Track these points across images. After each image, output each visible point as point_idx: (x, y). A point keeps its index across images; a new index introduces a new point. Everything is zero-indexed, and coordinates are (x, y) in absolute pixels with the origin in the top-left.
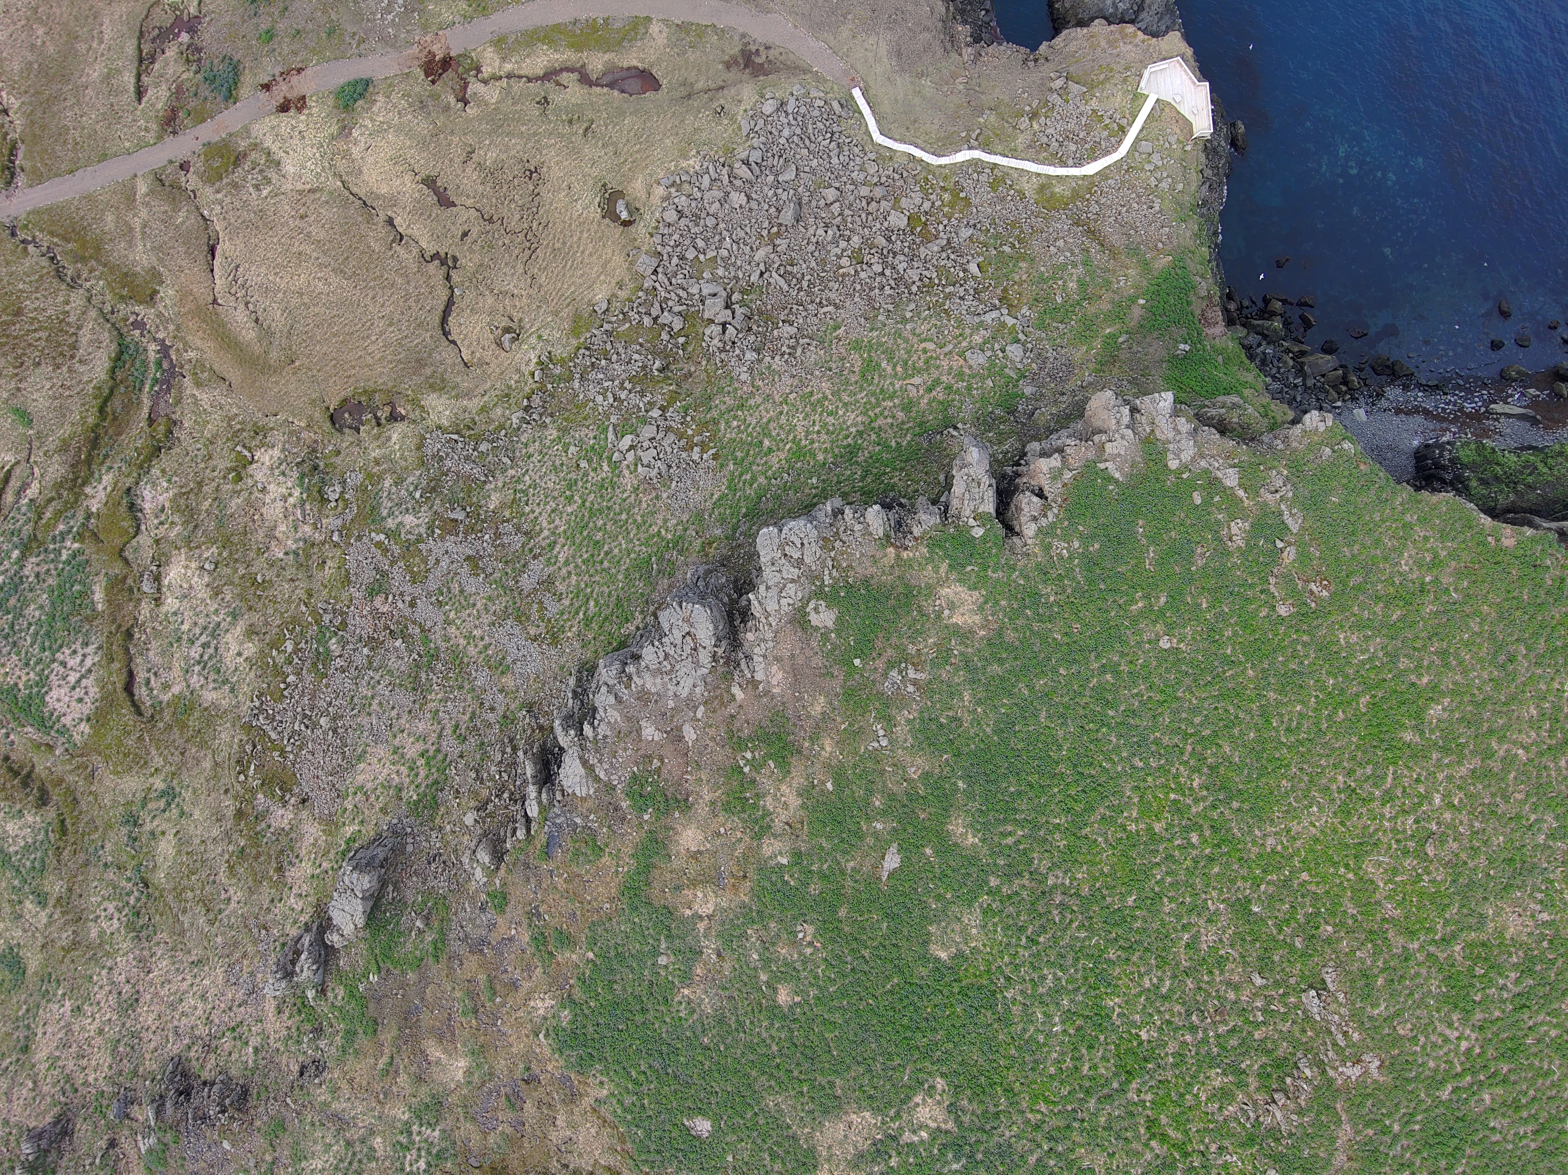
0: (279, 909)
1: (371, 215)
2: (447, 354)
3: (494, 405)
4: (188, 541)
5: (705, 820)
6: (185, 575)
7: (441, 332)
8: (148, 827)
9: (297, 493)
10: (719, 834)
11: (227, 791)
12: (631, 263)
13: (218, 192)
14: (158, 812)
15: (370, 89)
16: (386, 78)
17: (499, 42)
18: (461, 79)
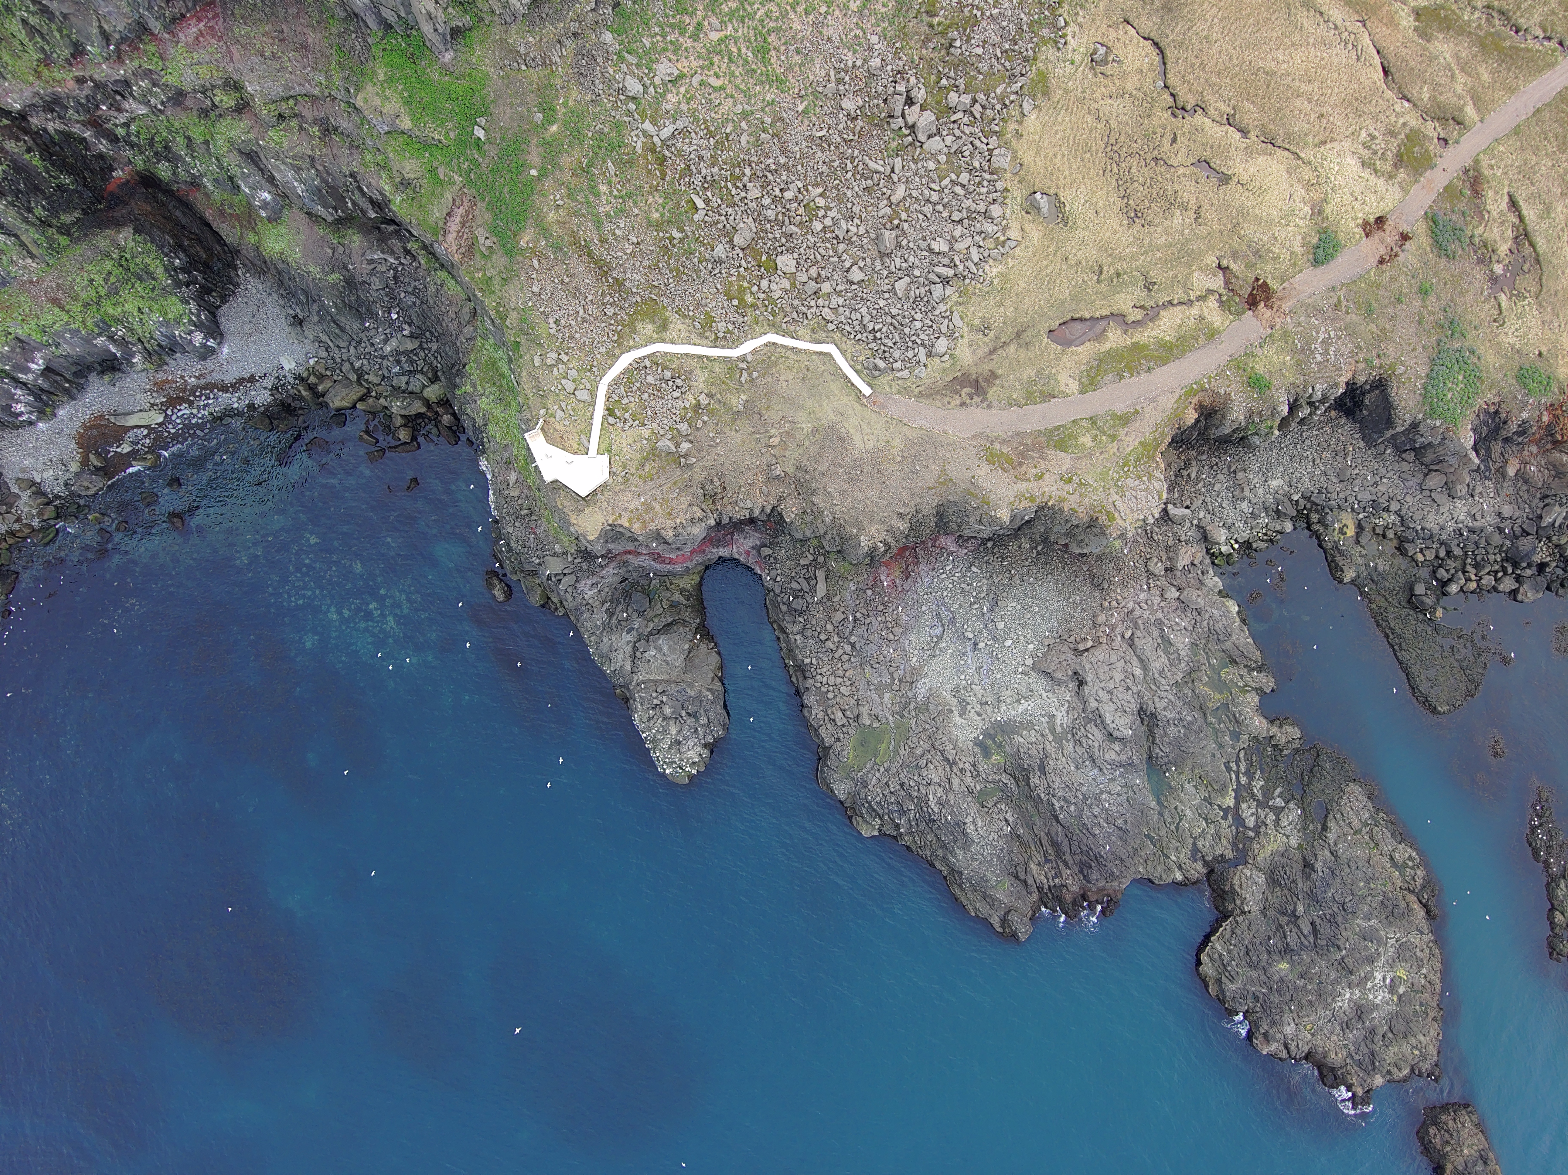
1: (1264, 134)
2: (1148, 25)
7: (1161, 45)
12: (1016, 157)
13: (1404, 124)
15: (1311, 257)
16: (1301, 271)
17: (1212, 334)
18: (1232, 290)
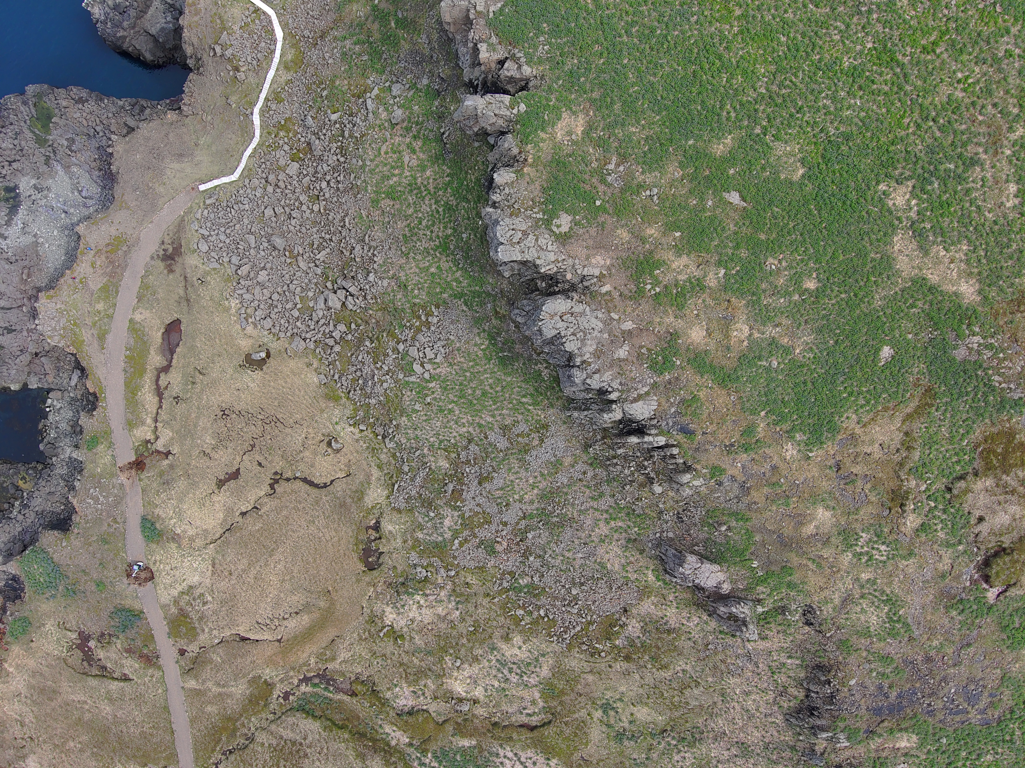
0: (695, 635)
1: (236, 527)
2: (339, 487)
3: (378, 459)
4: (439, 676)
5: (687, 323)
6: (461, 680)
7: (323, 489)
8: (626, 725)
9: (418, 598)
10: (697, 315)
11: (610, 666)
12: (295, 356)
13: (203, 630)
14: (618, 717)
15: (149, 517)
16: (144, 506)
17: (131, 425)
18: (152, 454)
